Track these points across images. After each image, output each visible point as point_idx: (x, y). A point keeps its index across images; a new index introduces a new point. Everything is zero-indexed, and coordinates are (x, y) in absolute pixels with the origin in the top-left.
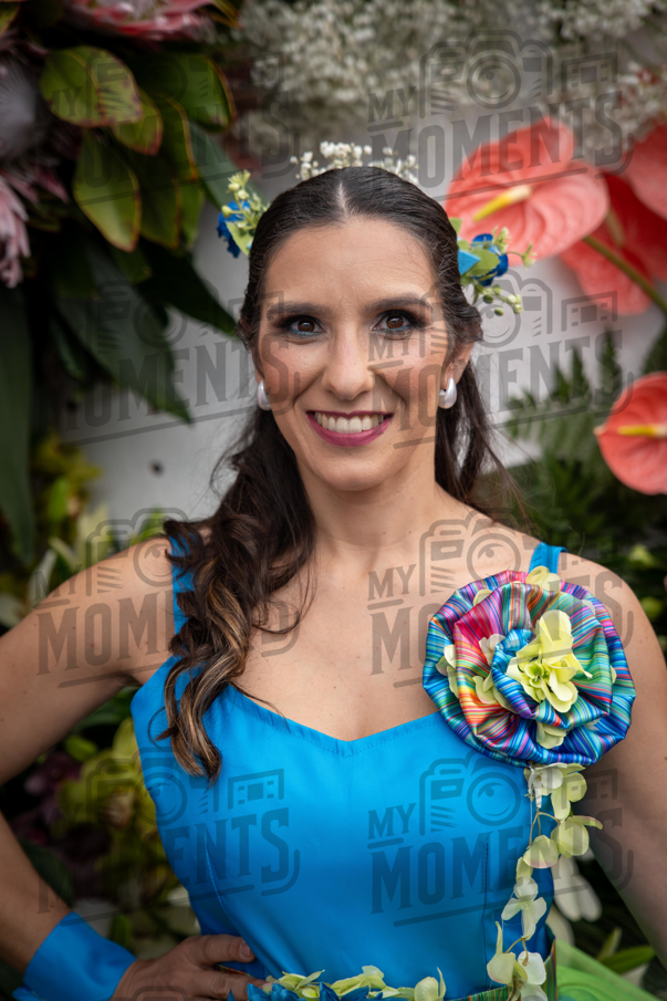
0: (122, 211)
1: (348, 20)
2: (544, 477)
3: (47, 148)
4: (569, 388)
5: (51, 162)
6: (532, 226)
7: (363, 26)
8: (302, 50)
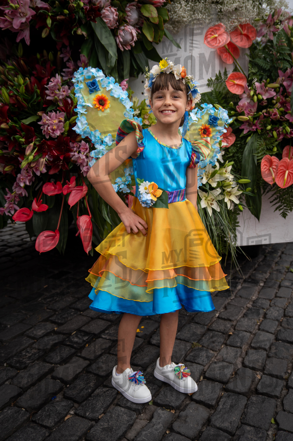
0: (150, 35)
1: (186, 6)
2: (214, 93)
3: (137, 24)
4: (218, 78)
5: (138, 26)
6: (218, 42)
7: (188, 7)
8: (179, 10)
